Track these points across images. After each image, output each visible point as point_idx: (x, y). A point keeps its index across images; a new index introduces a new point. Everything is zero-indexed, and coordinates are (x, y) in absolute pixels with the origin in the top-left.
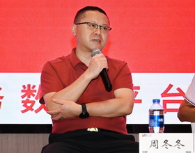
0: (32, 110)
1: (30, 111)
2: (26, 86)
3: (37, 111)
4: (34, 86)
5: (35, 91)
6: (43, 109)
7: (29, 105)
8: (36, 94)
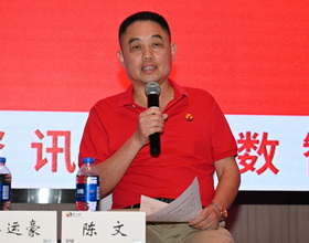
0: (253, 170)
1: (250, 171)
2: (245, 134)
3: (260, 172)
4: (256, 135)
5: (258, 142)
6: (268, 169)
7: (248, 162)
8: (258, 146)
